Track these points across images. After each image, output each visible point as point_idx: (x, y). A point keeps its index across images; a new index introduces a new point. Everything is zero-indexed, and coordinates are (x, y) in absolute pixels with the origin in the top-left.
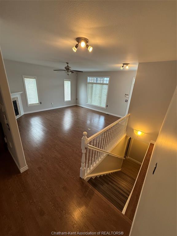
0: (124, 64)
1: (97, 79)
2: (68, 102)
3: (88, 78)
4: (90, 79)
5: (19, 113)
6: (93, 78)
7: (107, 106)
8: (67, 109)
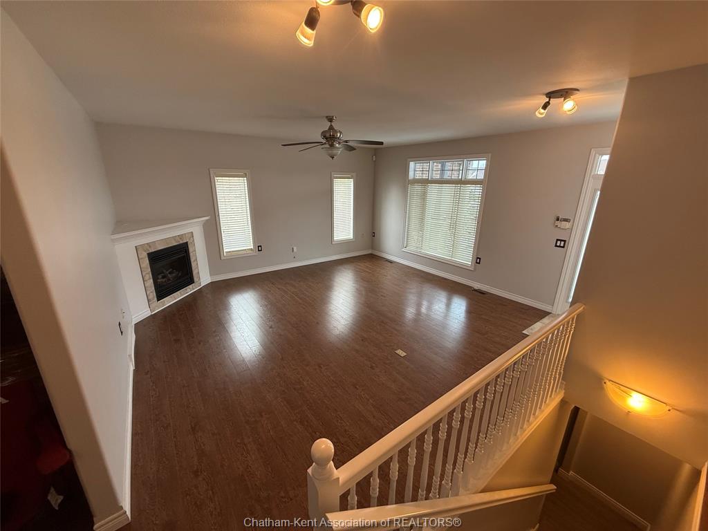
0: (550, 95)
1: (443, 166)
2: (345, 244)
3: (412, 164)
4: (416, 169)
5: (195, 279)
6: (426, 166)
7: (478, 260)
8: (340, 267)
